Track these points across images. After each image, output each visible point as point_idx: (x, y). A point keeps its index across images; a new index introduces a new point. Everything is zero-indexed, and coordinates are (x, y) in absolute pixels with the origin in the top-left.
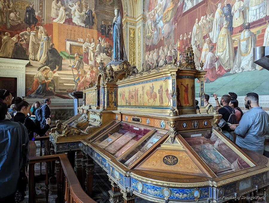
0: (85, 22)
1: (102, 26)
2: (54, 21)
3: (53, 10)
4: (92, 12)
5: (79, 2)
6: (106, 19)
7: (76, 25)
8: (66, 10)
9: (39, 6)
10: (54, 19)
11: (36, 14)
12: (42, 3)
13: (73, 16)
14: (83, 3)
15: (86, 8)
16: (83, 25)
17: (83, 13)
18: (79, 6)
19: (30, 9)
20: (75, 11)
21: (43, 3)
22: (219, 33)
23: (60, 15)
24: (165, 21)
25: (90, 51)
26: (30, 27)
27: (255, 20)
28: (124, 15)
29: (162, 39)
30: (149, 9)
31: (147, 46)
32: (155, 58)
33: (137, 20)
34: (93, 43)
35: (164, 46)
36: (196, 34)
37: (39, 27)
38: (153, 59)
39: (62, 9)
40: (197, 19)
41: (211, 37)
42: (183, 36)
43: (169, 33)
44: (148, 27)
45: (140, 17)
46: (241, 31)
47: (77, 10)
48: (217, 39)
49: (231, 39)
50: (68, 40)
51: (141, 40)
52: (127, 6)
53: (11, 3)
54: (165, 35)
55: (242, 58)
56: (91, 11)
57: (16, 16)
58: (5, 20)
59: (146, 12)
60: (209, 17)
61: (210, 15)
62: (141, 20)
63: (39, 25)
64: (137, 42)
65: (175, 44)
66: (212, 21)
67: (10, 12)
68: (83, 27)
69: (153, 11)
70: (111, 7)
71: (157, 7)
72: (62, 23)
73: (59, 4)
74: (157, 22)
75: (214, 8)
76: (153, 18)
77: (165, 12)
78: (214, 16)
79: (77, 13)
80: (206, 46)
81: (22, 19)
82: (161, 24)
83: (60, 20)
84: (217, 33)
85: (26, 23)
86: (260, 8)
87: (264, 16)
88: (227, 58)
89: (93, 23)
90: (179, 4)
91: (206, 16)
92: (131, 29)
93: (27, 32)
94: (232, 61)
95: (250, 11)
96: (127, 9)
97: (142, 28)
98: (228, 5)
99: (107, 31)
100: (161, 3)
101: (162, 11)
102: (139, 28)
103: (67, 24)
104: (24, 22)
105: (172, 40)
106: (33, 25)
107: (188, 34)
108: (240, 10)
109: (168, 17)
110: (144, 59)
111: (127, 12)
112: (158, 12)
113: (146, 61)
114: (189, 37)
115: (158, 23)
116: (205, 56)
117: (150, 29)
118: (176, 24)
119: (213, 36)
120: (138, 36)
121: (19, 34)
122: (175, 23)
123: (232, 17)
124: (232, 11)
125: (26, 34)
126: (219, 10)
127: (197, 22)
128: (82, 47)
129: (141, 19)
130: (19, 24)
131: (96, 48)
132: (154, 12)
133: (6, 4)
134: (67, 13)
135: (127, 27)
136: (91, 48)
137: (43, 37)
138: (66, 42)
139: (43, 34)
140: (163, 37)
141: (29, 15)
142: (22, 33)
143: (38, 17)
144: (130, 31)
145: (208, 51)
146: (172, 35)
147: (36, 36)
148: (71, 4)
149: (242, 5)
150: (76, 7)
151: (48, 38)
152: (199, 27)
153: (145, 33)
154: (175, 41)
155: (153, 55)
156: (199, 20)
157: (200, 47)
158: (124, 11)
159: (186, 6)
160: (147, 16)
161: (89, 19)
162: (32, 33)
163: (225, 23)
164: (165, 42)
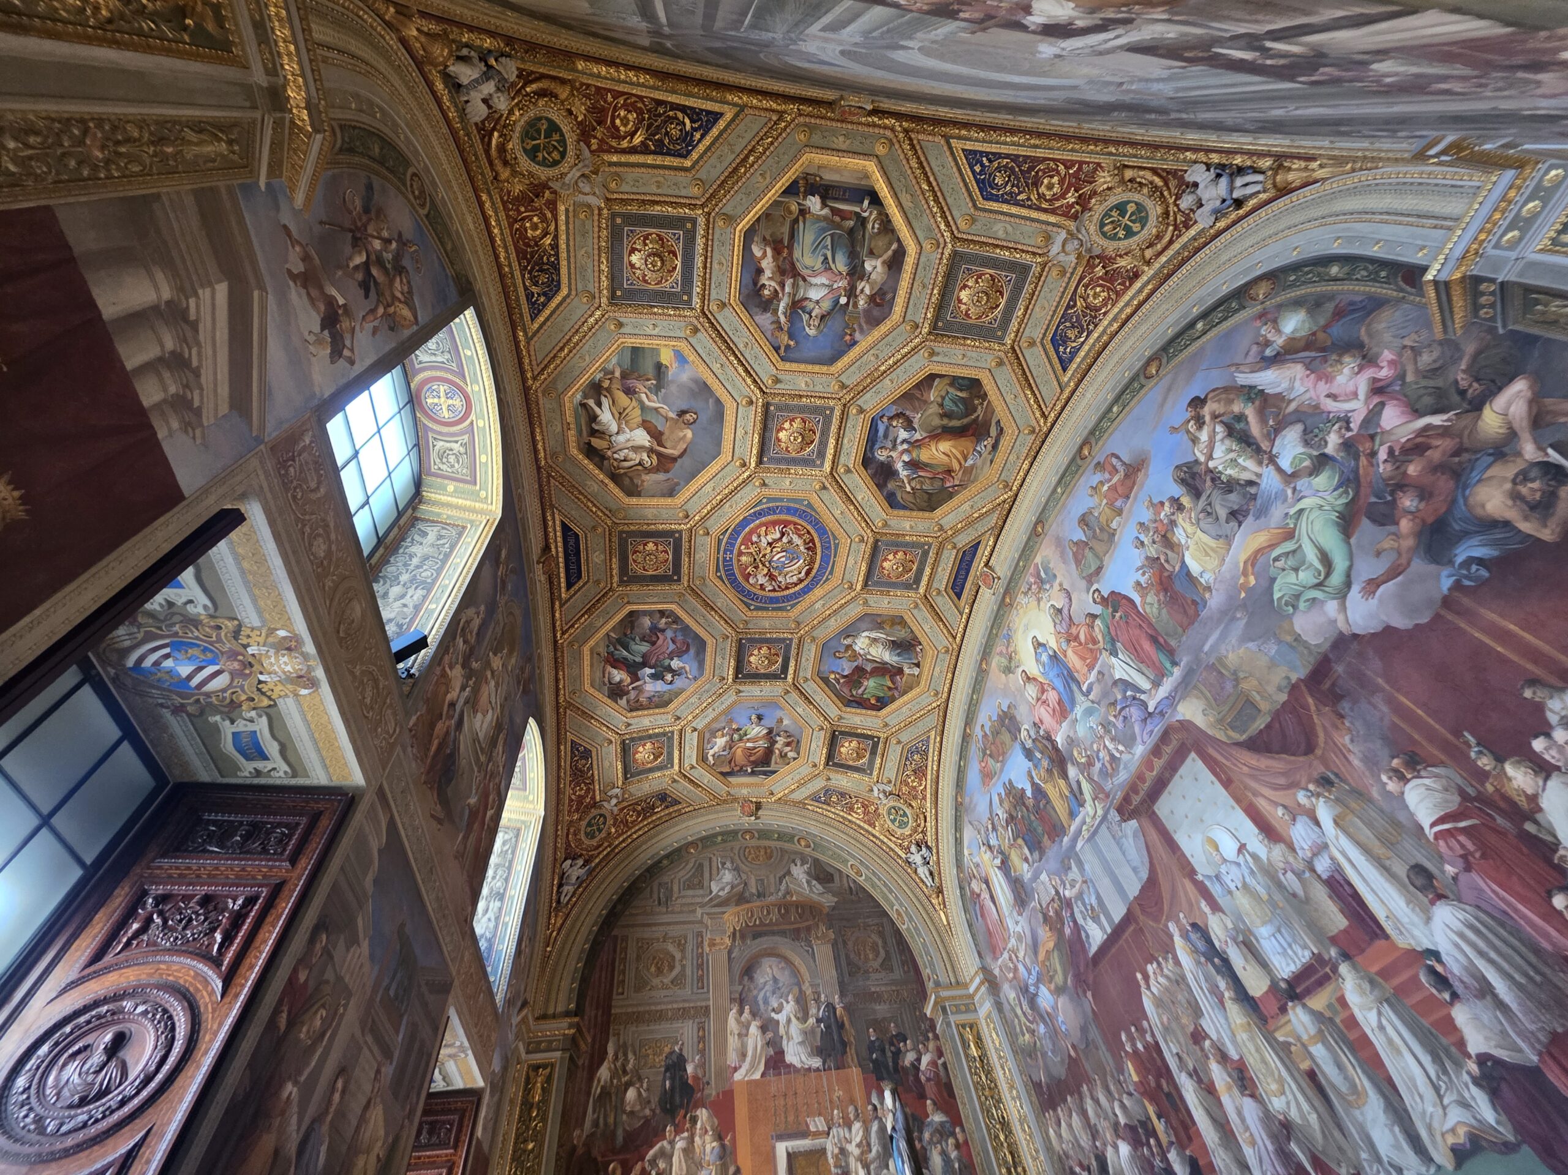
0: (819, 1051)
1: (871, 1047)
2: (738, 1076)
3: (730, 1039)
4: (835, 1009)
5: (796, 990)
6: (879, 1016)
7: (797, 1070)
8: (764, 1029)
9: (696, 1040)
10: (736, 1069)
11: (690, 1069)
12: (704, 1029)
13: (785, 1042)
14: (807, 988)
15: (817, 1000)
16: (816, 1062)
17: (812, 1021)
18: (797, 1001)
19: (674, 1057)
20: (789, 1021)
21: (707, 1028)
22: (1227, 1019)
23: (750, 1053)
24: (1052, 986)
25: (852, 1161)
26: (674, 1124)
27: (1293, 968)
28: (930, 985)
29: (1072, 1053)
30: (995, 952)
31: (1037, 1086)
32: (1085, 1140)
33: (971, 990)
34: (857, 1126)
35: (1090, 1082)
36: (1167, 1029)
37: (698, 1113)
38: (1079, 1146)
39: (754, 1029)
40: (1139, 976)
41: (1214, 1036)
42: (1132, 1039)
43: (1084, 1029)
44: (1013, 1010)
45: (977, 981)
46: (1283, 1010)
47: (793, 1019)
48: (1234, 1041)
49: (1276, 1039)
50: (781, 1137)
51: (1011, 1064)
52: (928, 953)
53: (631, 1056)
54: (1076, 1035)
55: (1357, 1113)
56: (831, 1007)
57: (640, 1094)
58: (611, 1120)
59: (988, 959)
60: (1169, 967)
61: (1166, 959)
62: (983, 989)
63: (696, 1107)
64: (999, 1074)
65: (1121, 1070)
66: (1183, 977)
67: (628, 1085)
68: (818, 1070)
69: (1006, 955)
70: (883, 974)
71: (1013, 942)
72: (757, 1076)
73: (746, 1015)
74: (1032, 989)
75: (1165, 938)
76: (1015, 977)
77: (1042, 956)
78: (1177, 963)
79: (795, 1028)
80: (1218, 1074)
81: (655, 1100)
82: (1045, 998)
83: (753, 1067)
84: (1223, 1021)
85: (665, 1110)
86: (1279, 931)
87: (1307, 954)
88: (1313, 1118)
89: (844, 1044)
90: (1067, 931)
91: (1159, 964)
92: (964, 1026)
93: (665, 1143)
94: (1337, 1134)
95: (1262, 941)
96: (932, 964)
97: (995, 1016)
98: (1194, 925)
99: (890, 1060)
100: (1019, 929)
101: (1030, 952)
102: (989, 1016)
103: (771, 1078)
104: (658, 1111)
105: (1105, 1055)
106: (682, 1112)
107: (1141, 1031)
108: (1234, 940)
109: (1055, 971)
110: (1049, 1148)
111: (934, 971)
112: (1021, 955)
113: (1060, 1158)
114: (1149, 1038)
115: (1036, 995)
116: (1240, 1113)
117: (1023, 1019)
118: (1089, 994)
119: (1218, 1032)
120: (996, 1049)
121: (643, 1159)
122: (1085, 992)
123: (1226, 962)
124: (1217, 944)
125: (662, 1153)
126: (1178, 941)
127: (1142, 983)
128: (823, 1151)
129: (982, 983)
130: (647, 1121)
131: (869, 1145)
132: (1010, 959)
133: (619, 1064)
134: (770, 1035)
135: (949, 1024)
136: (853, 1149)
137: (708, 1148)
138: (774, 1148)
139: (708, 1138)
140: (1074, 1046)
141: (672, 1079)
142: (651, 1153)
143: (696, 1078)
144: (961, 1036)
145: (1236, 1092)
146: (1094, 1033)
147: (688, 1151)
148: (775, 1005)
149: (1230, 926)
150: (790, 1008)
151: (723, 1146)
152: (1159, 1003)
153: (1012, 1036)
154: (1113, 1056)
155: (1070, 1126)
156: (1146, 977)
157: (1205, 1080)
158: (926, 972)
159: (1088, 936)
160: (997, 972)
161: (831, 1034)
162: (680, 1144)
163: (1222, 984)
164: (1088, 1067)
